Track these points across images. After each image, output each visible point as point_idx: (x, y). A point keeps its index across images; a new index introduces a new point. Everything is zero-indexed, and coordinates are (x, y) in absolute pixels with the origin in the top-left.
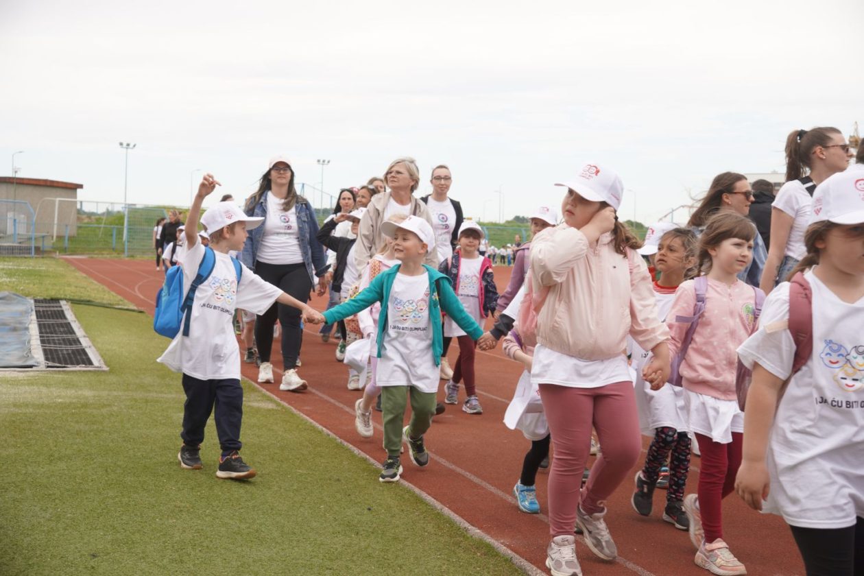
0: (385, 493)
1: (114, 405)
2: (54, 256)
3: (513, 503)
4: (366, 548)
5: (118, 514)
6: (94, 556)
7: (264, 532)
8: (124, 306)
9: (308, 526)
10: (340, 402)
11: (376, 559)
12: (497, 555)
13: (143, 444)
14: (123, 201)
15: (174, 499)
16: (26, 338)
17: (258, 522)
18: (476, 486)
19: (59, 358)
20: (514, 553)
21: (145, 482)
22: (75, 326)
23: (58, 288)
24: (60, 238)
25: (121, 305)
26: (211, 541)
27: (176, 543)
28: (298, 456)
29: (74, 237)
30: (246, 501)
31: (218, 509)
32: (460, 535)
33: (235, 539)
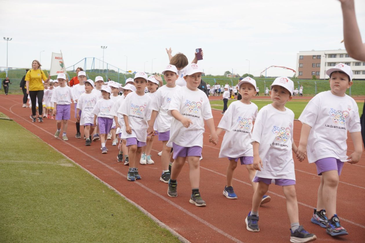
0: (121, 207)
3: (182, 210)
4: (109, 235)
7: (59, 228)
8: (3, 117)
9: (81, 225)
10: (105, 163)
11: (113, 240)
12: (171, 236)
13: (3, 186)
15: (15, 213)
17: (57, 223)
18: (165, 202)
20: (180, 235)
25: (2, 117)
27: (13, 236)
28: (81, 190)
30: (52, 213)
31: (37, 218)
32: (155, 227)
33: (44, 232)
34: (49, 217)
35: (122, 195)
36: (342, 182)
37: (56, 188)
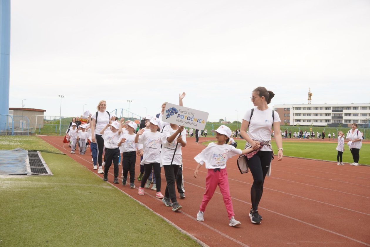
0: (151, 218)
1: (55, 188)
2: (35, 135)
4: (144, 238)
5: (56, 227)
6: (47, 242)
7: (108, 233)
8: (59, 152)
9: (124, 231)
11: (148, 242)
12: (191, 240)
13: (65, 201)
14: (60, 116)
15: (76, 221)
16: (24, 164)
17: (106, 229)
19: (36, 171)
21: (66, 215)
22: (42, 160)
23: (36, 146)
24: (38, 129)
26: (89, 236)
27: (76, 237)
28: (120, 205)
29: (42, 129)
30: (101, 222)
31: (91, 225)
32: (178, 233)
33: (98, 235)
34: (100, 224)
35: (151, 210)
36: (314, 200)
37: (102, 204)
